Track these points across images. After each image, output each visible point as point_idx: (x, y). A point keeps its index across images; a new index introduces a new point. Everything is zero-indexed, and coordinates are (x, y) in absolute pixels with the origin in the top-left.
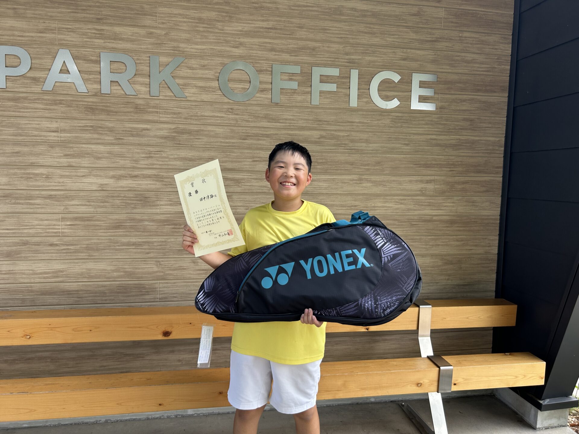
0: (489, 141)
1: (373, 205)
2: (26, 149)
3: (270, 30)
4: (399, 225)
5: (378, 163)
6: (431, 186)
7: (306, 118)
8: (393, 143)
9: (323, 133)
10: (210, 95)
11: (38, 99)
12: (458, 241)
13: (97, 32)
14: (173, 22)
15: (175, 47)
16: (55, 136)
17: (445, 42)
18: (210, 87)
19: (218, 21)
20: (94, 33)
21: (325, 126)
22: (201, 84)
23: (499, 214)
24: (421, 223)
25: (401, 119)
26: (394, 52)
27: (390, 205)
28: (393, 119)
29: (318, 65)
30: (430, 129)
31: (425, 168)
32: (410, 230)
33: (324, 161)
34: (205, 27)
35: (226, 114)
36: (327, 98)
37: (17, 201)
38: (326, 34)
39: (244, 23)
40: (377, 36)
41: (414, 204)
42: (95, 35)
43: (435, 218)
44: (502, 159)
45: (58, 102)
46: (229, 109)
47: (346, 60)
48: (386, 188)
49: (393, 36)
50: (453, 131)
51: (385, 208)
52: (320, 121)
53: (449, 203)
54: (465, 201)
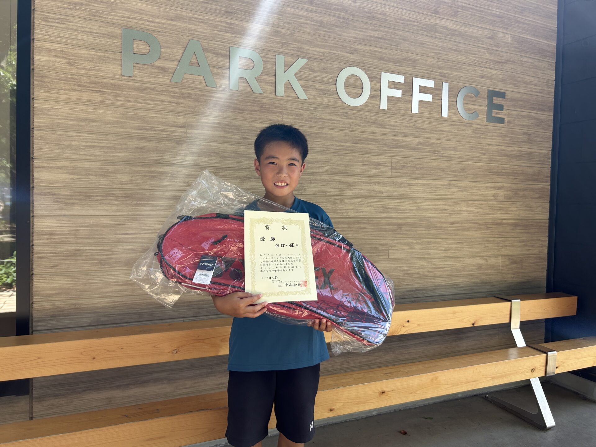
0: (541, 153)
1: (459, 209)
2: (151, 145)
3: (379, 40)
4: (479, 228)
5: (463, 170)
6: (501, 193)
7: (407, 125)
8: (474, 152)
9: (421, 140)
10: (328, 98)
11: (166, 91)
12: (520, 242)
13: (227, 26)
14: (297, 23)
15: (299, 48)
16: (181, 132)
17: (511, 64)
18: (328, 91)
19: (337, 26)
20: (224, 27)
21: (422, 133)
22: (321, 86)
23: (548, 218)
24: (494, 226)
25: (479, 131)
26: (475, 70)
27: (472, 209)
28: (473, 130)
29: (418, 76)
30: (500, 141)
31: (497, 176)
32: (487, 232)
33: (421, 166)
34: (326, 31)
35: (341, 118)
36: (424, 107)
37: (139, 202)
38: (424, 48)
39: (358, 31)
40: (462, 54)
41: (489, 209)
42: (225, 28)
43: (504, 221)
44: (550, 170)
45: (186, 95)
46: (344, 113)
47: (439, 74)
48: (469, 194)
49: (474, 56)
50: (517, 143)
51: (468, 212)
52: (418, 128)
53: (514, 207)
54: (525, 206)
